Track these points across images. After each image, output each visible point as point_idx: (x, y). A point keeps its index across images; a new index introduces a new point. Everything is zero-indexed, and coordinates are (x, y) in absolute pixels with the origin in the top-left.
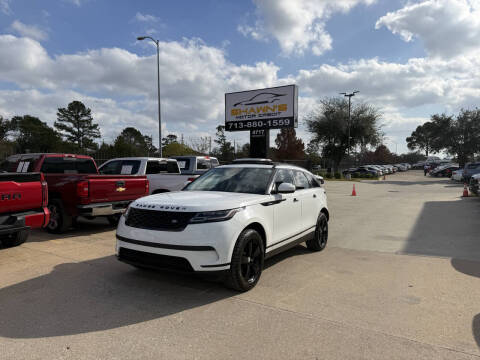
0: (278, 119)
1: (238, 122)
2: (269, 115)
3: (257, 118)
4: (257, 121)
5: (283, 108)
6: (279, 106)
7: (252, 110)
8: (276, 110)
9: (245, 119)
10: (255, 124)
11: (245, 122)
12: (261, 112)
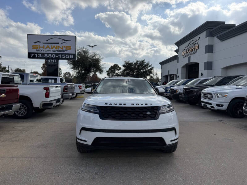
0: (66, 54)
1: (38, 54)
2: (60, 51)
3: (51, 52)
4: (52, 54)
5: (69, 48)
6: (66, 47)
7: (48, 47)
8: (64, 49)
9: (42, 52)
10: (50, 56)
11: (43, 54)
12: (54, 49)
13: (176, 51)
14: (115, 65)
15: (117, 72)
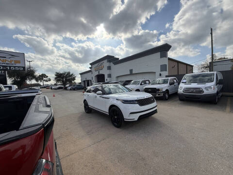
0: (15, 67)
2: (8, 64)
5: (18, 62)
6: (15, 61)
8: (13, 62)
13: (90, 68)
14: (42, 74)
15: (44, 79)
